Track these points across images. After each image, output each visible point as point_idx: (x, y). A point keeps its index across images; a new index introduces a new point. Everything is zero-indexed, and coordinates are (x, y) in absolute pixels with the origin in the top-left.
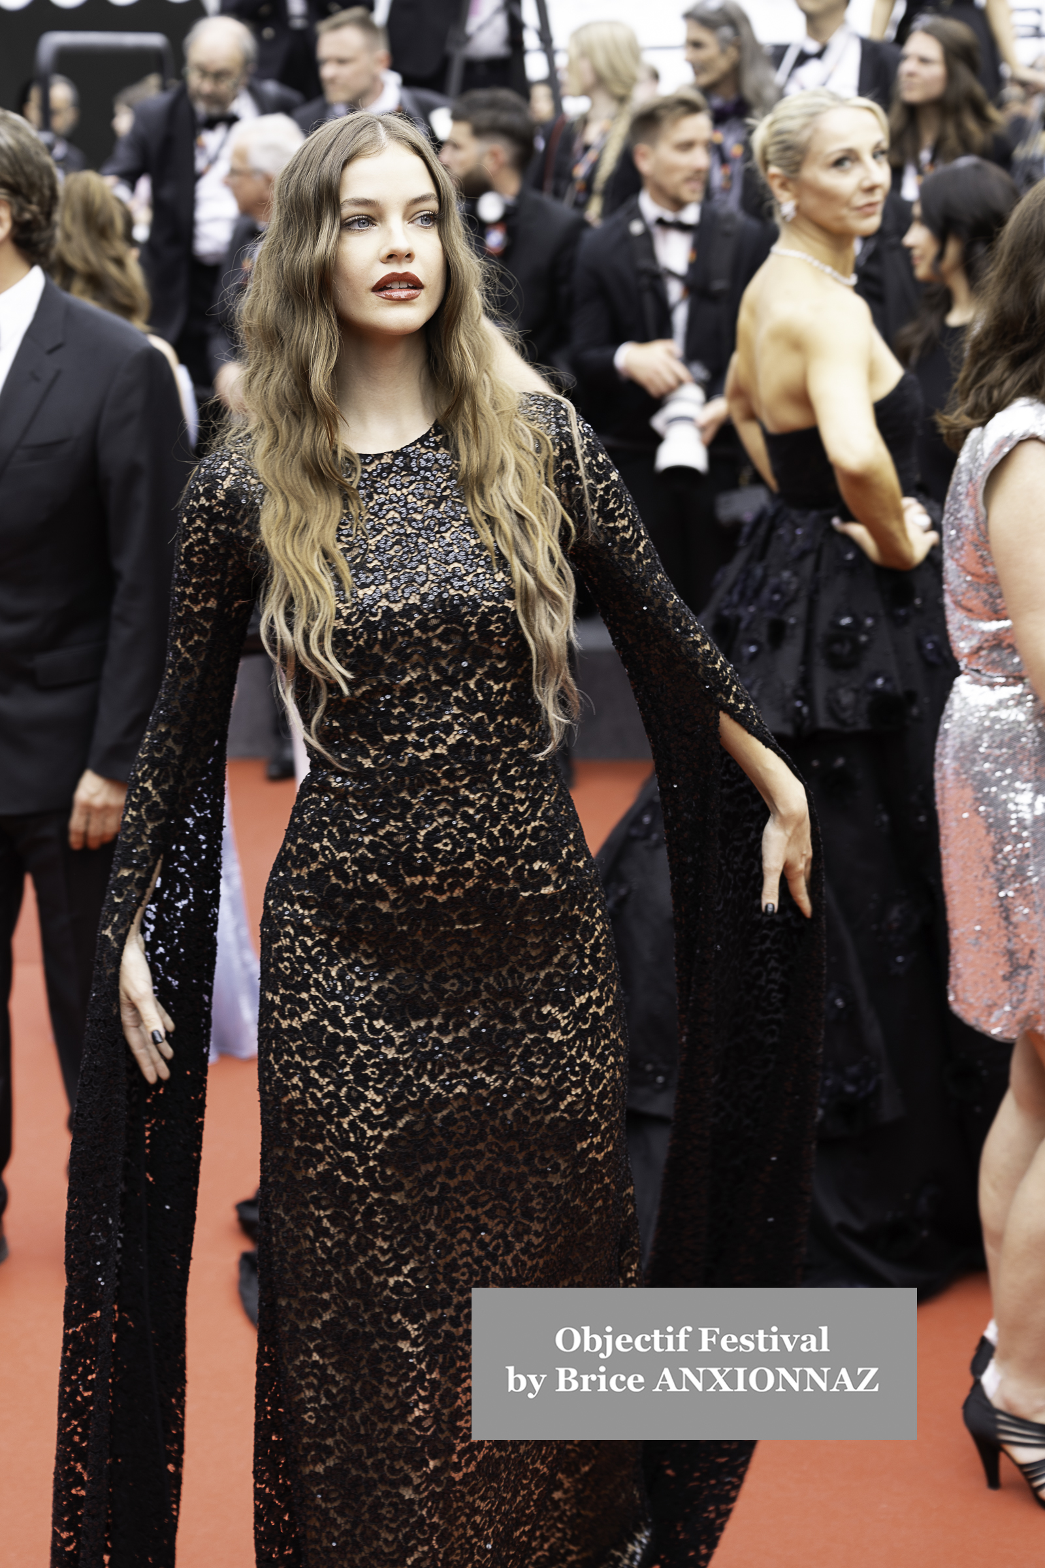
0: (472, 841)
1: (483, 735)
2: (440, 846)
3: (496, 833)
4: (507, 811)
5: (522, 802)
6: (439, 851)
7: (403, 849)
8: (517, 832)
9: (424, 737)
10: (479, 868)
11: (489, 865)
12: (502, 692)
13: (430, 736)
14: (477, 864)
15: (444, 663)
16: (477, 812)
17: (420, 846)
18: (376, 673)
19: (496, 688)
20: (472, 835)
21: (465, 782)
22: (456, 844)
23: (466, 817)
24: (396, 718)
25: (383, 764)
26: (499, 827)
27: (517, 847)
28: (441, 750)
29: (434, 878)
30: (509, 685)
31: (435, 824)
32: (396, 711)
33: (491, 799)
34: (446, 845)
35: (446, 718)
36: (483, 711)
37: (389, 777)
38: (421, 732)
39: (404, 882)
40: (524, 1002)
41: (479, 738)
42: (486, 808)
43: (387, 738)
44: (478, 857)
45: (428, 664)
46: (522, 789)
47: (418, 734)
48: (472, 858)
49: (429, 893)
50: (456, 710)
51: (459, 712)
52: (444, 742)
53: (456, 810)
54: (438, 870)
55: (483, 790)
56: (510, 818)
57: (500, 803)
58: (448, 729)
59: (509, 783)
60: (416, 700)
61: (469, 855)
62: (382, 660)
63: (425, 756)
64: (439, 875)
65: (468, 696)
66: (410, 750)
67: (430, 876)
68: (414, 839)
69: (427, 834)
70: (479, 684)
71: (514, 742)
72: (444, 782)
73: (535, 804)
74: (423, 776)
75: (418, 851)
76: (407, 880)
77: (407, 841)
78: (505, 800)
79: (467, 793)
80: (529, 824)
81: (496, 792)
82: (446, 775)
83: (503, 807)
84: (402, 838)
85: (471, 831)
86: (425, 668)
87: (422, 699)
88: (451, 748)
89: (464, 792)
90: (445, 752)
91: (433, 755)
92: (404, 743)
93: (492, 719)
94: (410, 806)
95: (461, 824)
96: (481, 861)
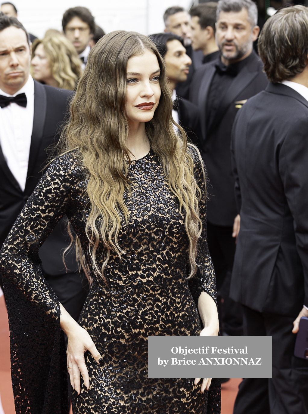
0: (160, 316)
1: (167, 274)
2: (147, 317)
3: (168, 314)
4: (173, 306)
5: (178, 303)
6: (146, 319)
7: (132, 318)
8: (176, 315)
9: (145, 273)
10: (161, 328)
11: (165, 326)
12: (174, 257)
13: (147, 272)
14: (160, 326)
15: (155, 244)
16: (162, 305)
17: (139, 317)
18: (129, 246)
19: (173, 255)
20: (159, 314)
21: (159, 292)
22: (153, 317)
23: (158, 306)
24: (135, 265)
25: (128, 283)
26: (170, 312)
27: (176, 321)
28: (151, 278)
29: (143, 330)
30: (177, 255)
31: (146, 308)
32: (135, 262)
33: (167, 300)
34: (149, 317)
35: (154, 266)
36: (167, 264)
37: (129, 289)
38: (144, 271)
39: (132, 331)
40: (174, 386)
41: (165, 275)
42: (165, 303)
43: (130, 273)
44: (161, 323)
45: (149, 243)
46: (179, 298)
47: (142, 272)
48: (159, 323)
49: (141, 337)
50: (158, 263)
51: (159, 263)
52: (153, 275)
53: (154, 303)
54: (145, 327)
55: (165, 296)
56: (174, 308)
57: (170, 302)
58: (154, 270)
59: (174, 294)
60: (143, 258)
61: (158, 322)
62: (132, 241)
63: (144, 281)
64: (145, 329)
65: (163, 258)
66: (139, 278)
67: (142, 329)
68: (137, 314)
69: (142, 312)
70: (167, 253)
71: (177, 279)
72: (151, 292)
73: (184, 305)
74: (143, 289)
75: (138, 319)
76: (133, 331)
77: (134, 315)
78: (172, 301)
79: (159, 297)
80: (181, 312)
81: (169, 297)
82: (152, 289)
83: (172, 304)
84: (132, 314)
85: (159, 312)
86: (148, 245)
87: (145, 257)
88: (155, 278)
89: (158, 296)
90: (152, 280)
91: (148, 281)
92: (137, 275)
93: (170, 268)
94: (137, 301)
95: (156, 309)
96: (162, 324)
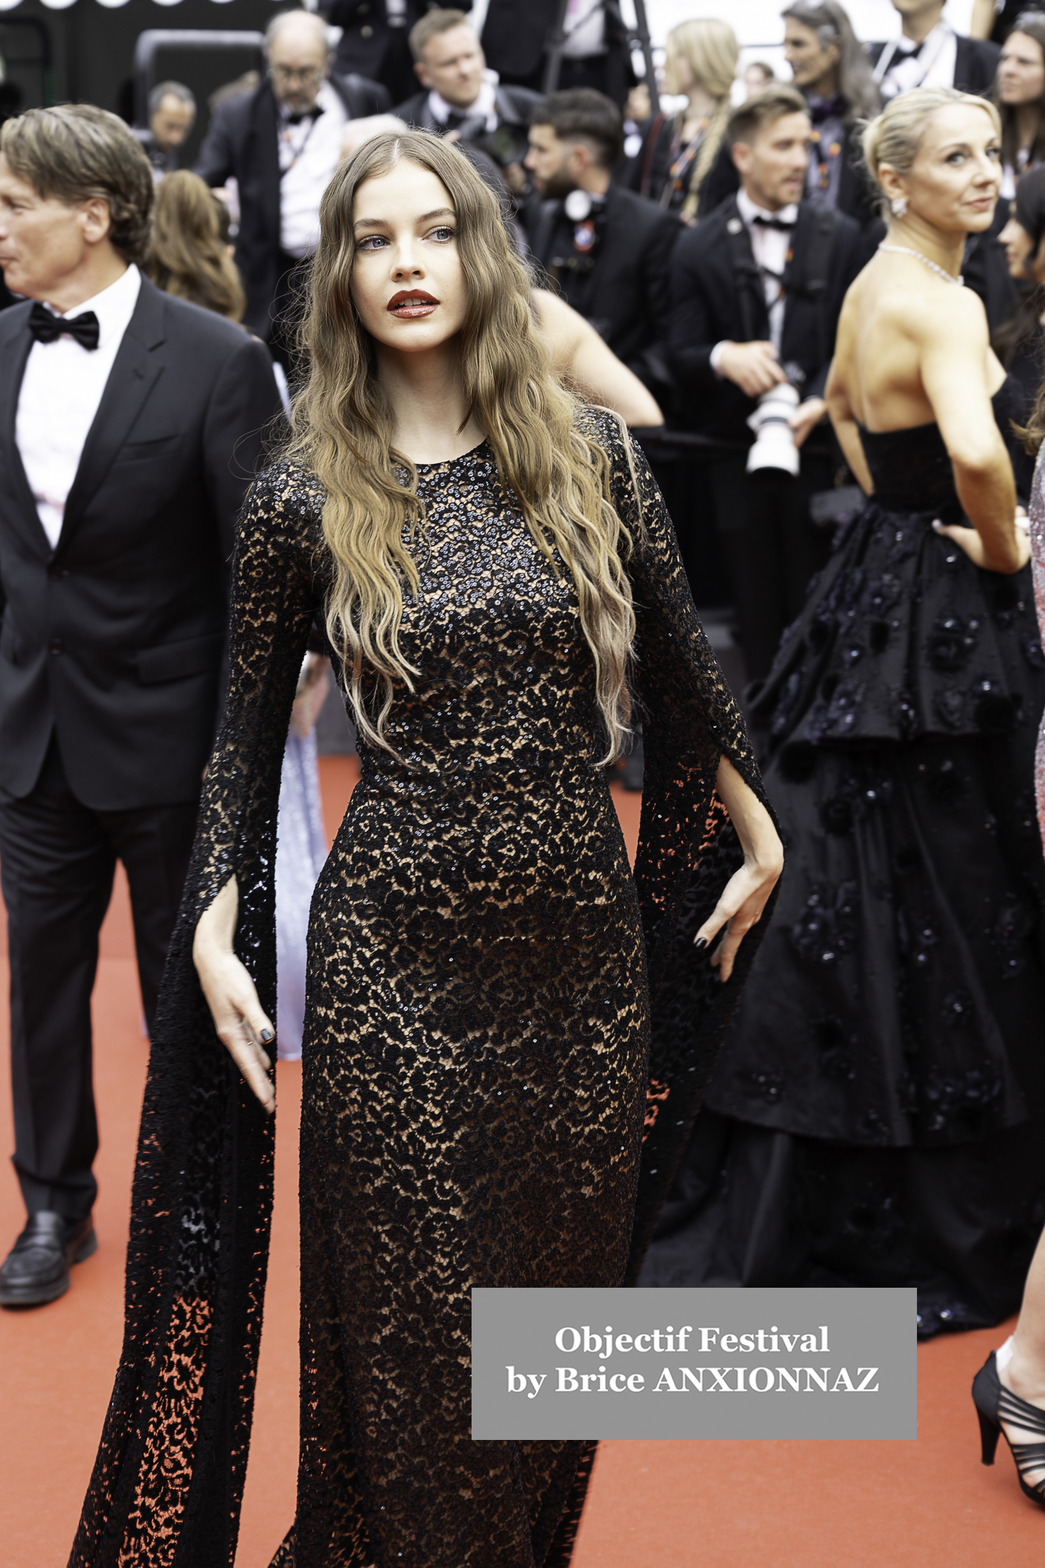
0: (535, 847)
1: (547, 741)
2: (504, 851)
3: (557, 840)
4: (568, 819)
5: (581, 811)
6: (503, 856)
7: (467, 855)
8: (576, 841)
9: (491, 742)
10: (541, 876)
11: (550, 872)
12: (565, 699)
13: (496, 740)
14: (539, 870)
15: (509, 669)
16: (541, 818)
17: (484, 851)
18: (443, 678)
19: (559, 694)
20: (535, 841)
21: (530, 787)
22: (520, 850)
23: (530, 823)
24: (462, 722)
25: (449, 769)
26: (560, 835)
27: (576, 856)
28: (507, 754)
29: (497, 884)
30: (571, 692)
31: (500, 829)
32: (463, 716)
33: (553, 806)
34: (510, 850)
35: (512, 723)
36: (547, 717)
37: (454, 782)
38: (488, 737)
39: (467, 888)
40: (572, 1013)
41: (544, 743)
42: (549, 814)
43: (453, 743)
44: (540, 864)
45: (494, 668)
46: (581, 797)
47: (484, 739)
48: (534, 864)
49: (491, 900)
50: (522, 715)
51: (525, 717)
52: (510, 747)
53: (520, 815)
54: (501, 876)
55: (546, 796)
56: (570, 826)
57: (561, 810)
58: (514, 733)
59: (570, 790)
60: (483, 705)
61: (531, 861)
62: (449, 665)
63: (491, 760)
64: (502, 881)
65: (533, 702)
66: (476, 754)
67: (493, 881)
68: (478, 844)
69: (491, 839)
70: (543, 689)
71: (574, 750)
72: (509, 787)
73: (592, 814)
74: (489, 780)
75: (483, 856)
76: (470, 885)
77: (472, 845)
78: (566, 808)
79: (531, 799)
80: (587, 833)
81: (558, 799)
82: (512, 780)
83: (565, 814)
84: (467, 843)
85: (534, 836)
86: (492, 673)
87: (488, 703)
88: (517, 753)
89: (528, 798)
90: (510, 756)
91: (499, 759)
92: (470, 747)
93: (556, 726)
94: (474, 810)
95: (524, 830)
96: (543, 867)
